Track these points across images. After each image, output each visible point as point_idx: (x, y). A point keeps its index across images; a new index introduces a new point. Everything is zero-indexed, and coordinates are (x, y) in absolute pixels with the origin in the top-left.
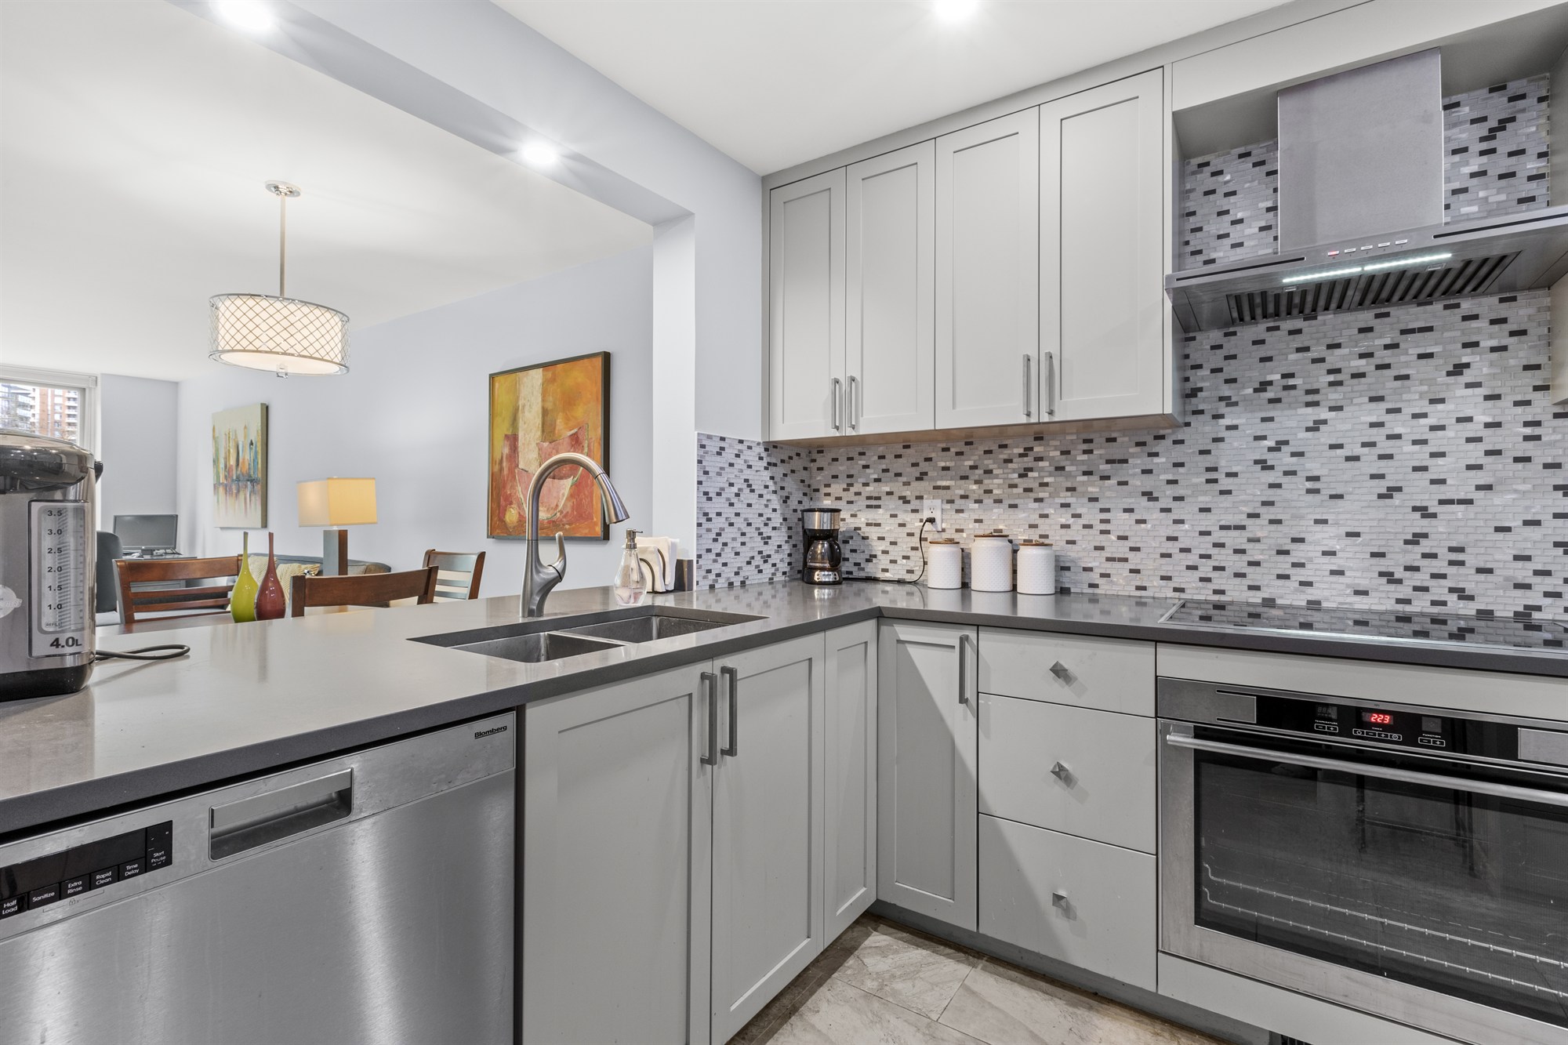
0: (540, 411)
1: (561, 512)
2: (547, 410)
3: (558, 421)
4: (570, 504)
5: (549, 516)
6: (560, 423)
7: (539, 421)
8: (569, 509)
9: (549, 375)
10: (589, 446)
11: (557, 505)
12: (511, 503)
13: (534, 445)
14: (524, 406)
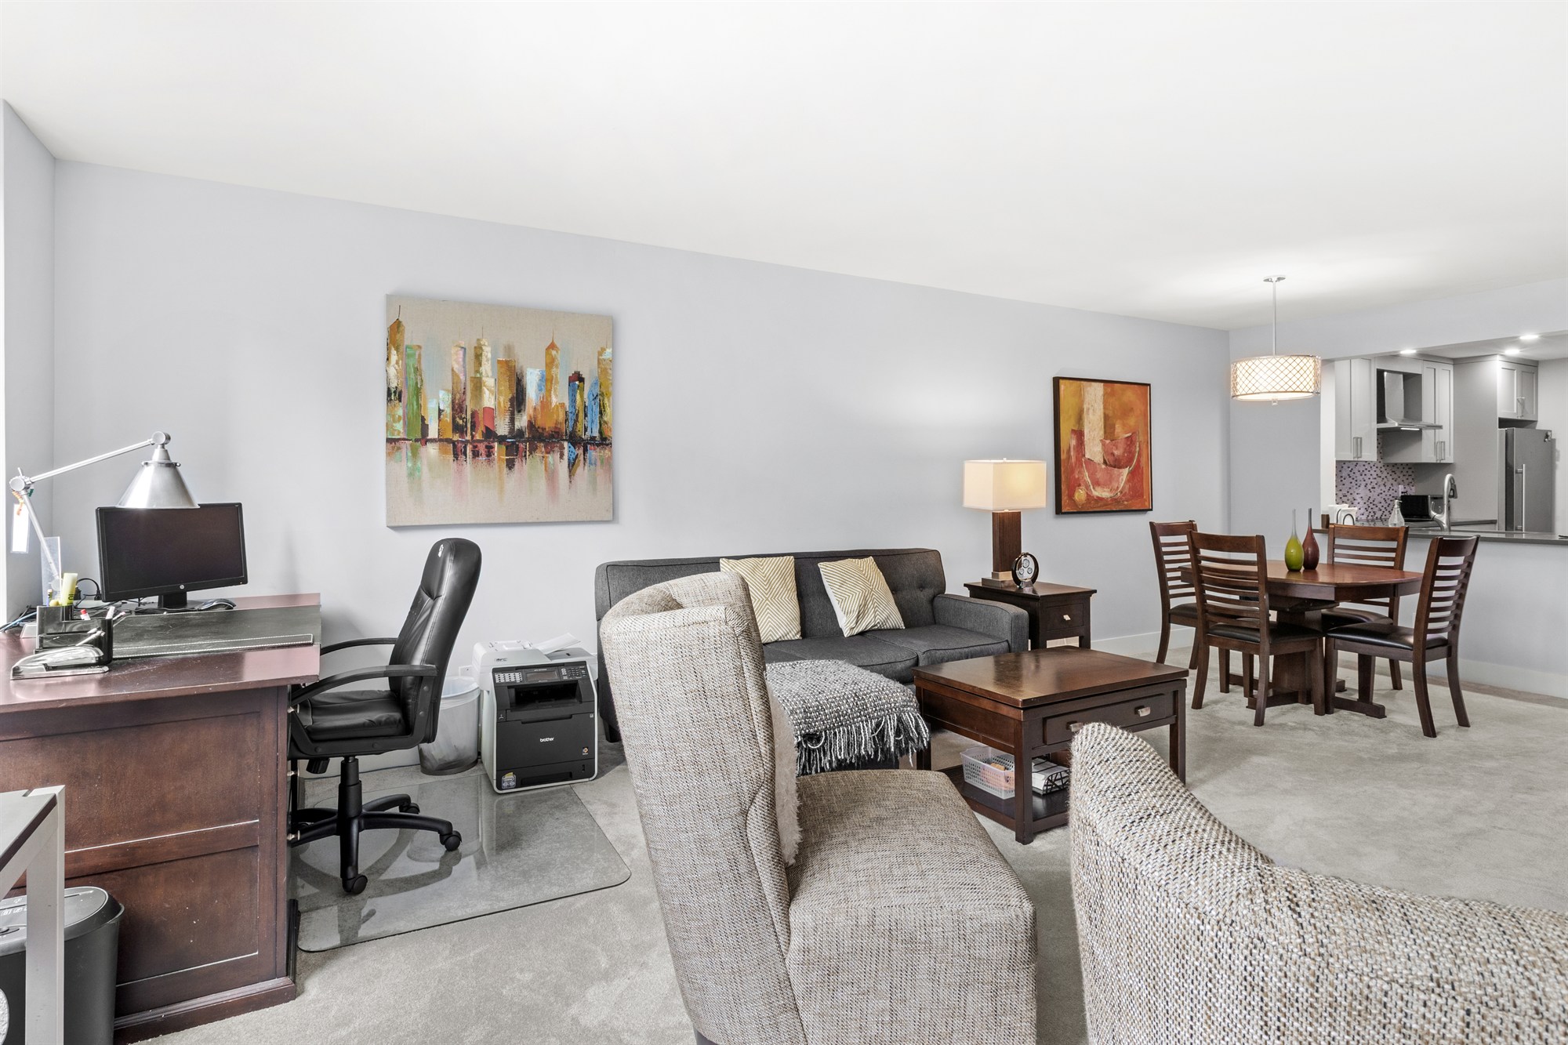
0: (1102, 416)
1: (1121, 492)
2: (1108, 416)
3: (1117, 426)
4: (1127, 486)
5: (1112, 495)
6: (1118, 429)
7: (1102, 424)
8: (1126, 490)
9: (1109, 390)
10: (1139, 446)
11: (1118, 488)
12: (1079, 485)
13: (1097, 441)
14: (1088, 409)
